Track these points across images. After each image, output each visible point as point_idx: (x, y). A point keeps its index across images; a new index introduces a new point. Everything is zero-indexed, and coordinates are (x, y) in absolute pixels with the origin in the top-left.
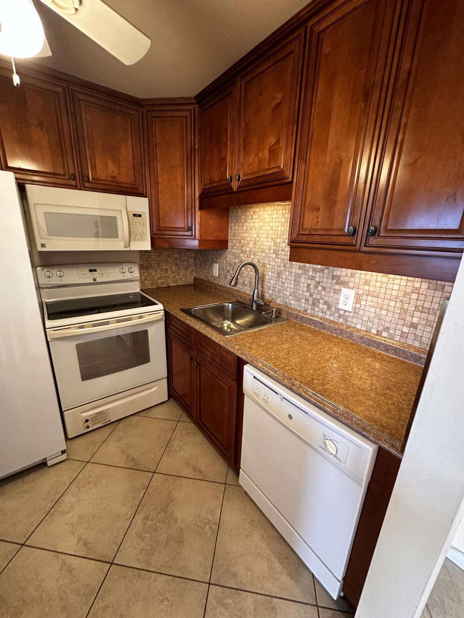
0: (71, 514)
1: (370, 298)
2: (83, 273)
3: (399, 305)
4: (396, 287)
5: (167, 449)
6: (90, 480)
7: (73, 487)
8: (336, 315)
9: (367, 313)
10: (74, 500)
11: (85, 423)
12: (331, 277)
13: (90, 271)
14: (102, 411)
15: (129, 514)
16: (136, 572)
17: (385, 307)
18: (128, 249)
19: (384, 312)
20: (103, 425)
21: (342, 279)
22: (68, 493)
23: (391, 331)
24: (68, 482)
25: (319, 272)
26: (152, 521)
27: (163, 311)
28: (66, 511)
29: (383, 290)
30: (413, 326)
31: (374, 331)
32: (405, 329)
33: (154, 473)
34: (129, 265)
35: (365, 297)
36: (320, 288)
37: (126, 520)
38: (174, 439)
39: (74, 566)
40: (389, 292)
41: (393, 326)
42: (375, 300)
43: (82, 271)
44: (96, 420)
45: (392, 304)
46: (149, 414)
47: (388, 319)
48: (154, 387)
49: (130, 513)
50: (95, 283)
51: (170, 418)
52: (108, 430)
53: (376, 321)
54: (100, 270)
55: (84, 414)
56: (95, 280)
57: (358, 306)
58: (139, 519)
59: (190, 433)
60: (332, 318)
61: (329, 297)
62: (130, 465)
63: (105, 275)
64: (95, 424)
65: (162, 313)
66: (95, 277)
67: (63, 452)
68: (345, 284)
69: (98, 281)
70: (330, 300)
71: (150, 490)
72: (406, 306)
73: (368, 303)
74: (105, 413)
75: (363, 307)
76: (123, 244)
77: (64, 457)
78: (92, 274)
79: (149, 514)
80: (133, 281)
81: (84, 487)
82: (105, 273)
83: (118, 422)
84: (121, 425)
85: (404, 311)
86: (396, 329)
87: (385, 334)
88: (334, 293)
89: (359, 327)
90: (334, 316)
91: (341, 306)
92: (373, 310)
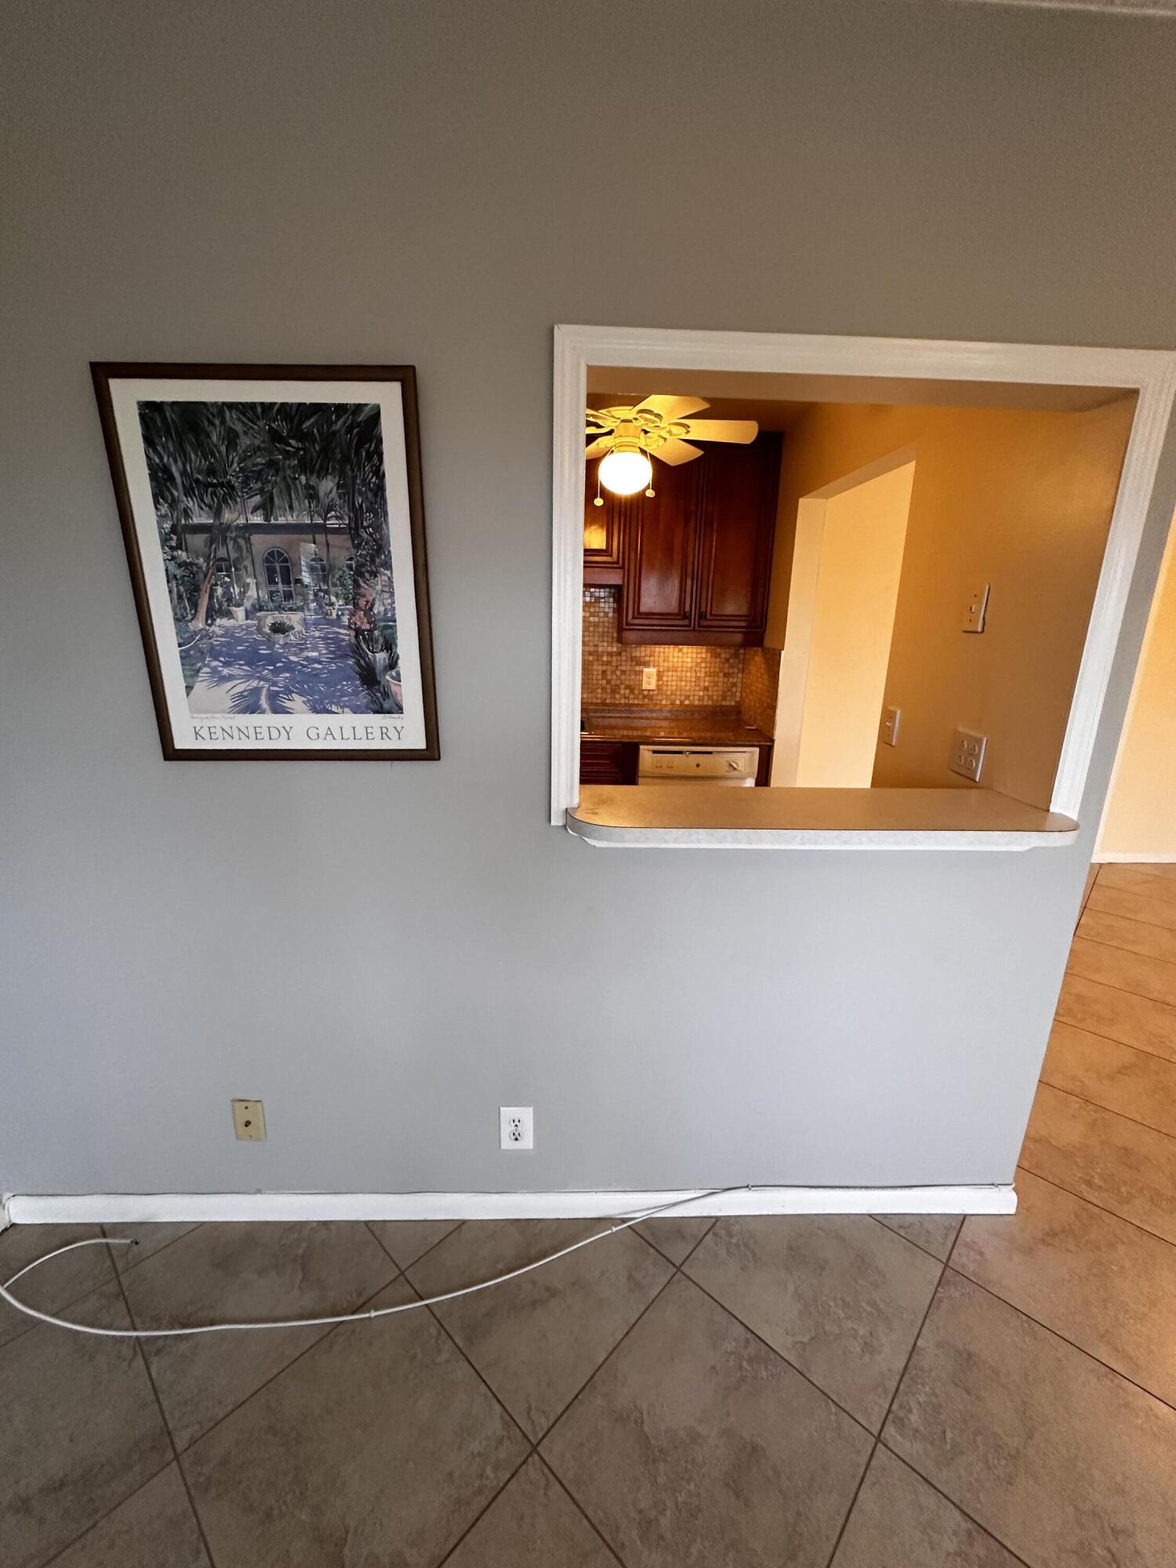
1: (670, 674)
3: (694, 674)
4: (689, 660)
8: (641, 697)
9: (669, 688)
12: (629, 660)
17: (684, 678)
19: (683, 683)
21: (642, 660)
23: (691, 698)
25: (616, 656)
29: (680, 665)
30: (706, 689)
31: (678, 702)
32: (701, 693)
35: (665, 673)
36: (618, 673)
40: (685, 665)
41: (692, 693)
42: (675, 674)
45: (689, 674)
47: (687, 688)
53: (678, 693)
57: (661, 682)
60: (636, 702)
61: (632, 680)
68: (646, 664)
70: (632, 683)
72: (698, 674)
73: (670, 678)
75: (665, 683)
85: (698, 678)
86: (694, 696)
87: (687, 702)
88: (635, 675)
89: (664, 702)
90: (638, 698)
91: (645, 686)
92: (674, 683)
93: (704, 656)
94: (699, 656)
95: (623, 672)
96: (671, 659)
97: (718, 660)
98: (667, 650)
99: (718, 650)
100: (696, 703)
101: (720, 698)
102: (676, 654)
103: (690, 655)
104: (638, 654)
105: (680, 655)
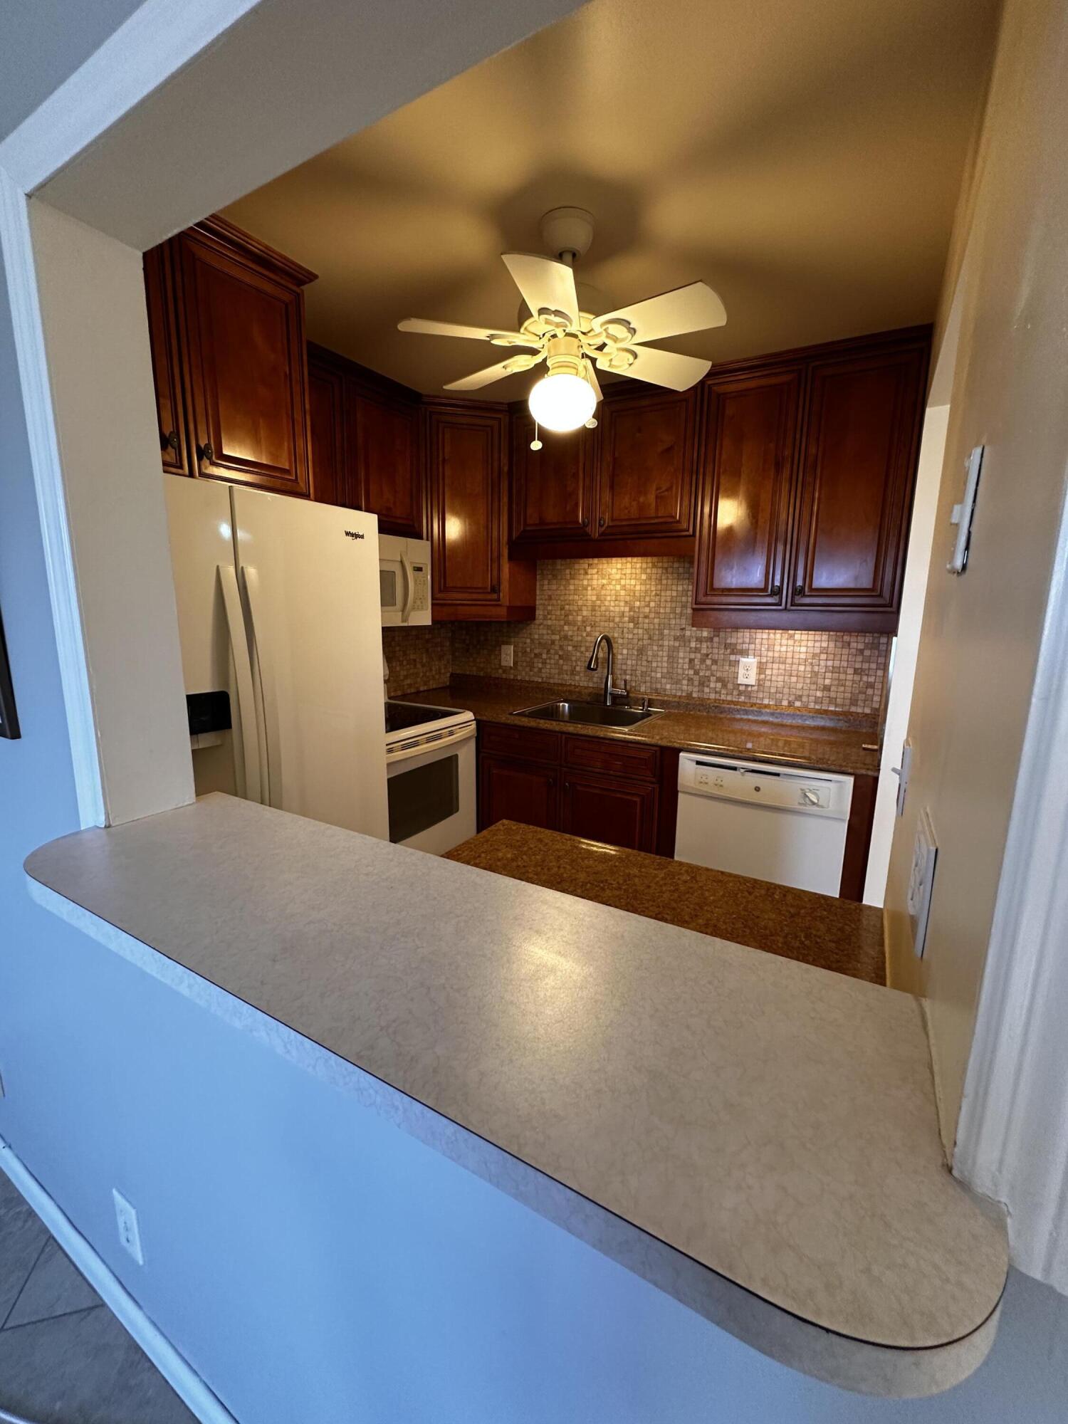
1: (775, 666)
3: (809, 668)
4: (803, 649)
8: (735, 693)
9: (774, 684)
12: (723, 647)
17: (794, 673)
19: (794, 679)
21: (739, 647)
23: (804, 699)
25: (706, 642)
27: (474, 722)
29: (790, 655)
30: (827, 688)
31: (785, 703)
32: (819, 694)
35: (770, 665)
36: (709, 662)
40: (797, 656)
41: (806, 693)
42: (782, 666)
45: (802, 668)
47: (800, 686)
53: (786, 691)
57: (762, 676)
60: (729, 698)
61: (725, 671)
65: (472, 725)
68: (744, 653)
70: (725, 674)
72: (816, 669)
73: (775, 672)
75: (769, 678)
85: (815, 674)
86: (809, 696)
87: (798, 704)
88: (730, 665)
89: (766, 702)
90: (732, 694)
91: (741, 680)
92: (780, 678)
93: (824, 644)
94: (818, 644)
95: (715, 662)
96: (777, 648)
97: (845, 651)
98: (772, 636)
99: (846, 638)
100: (812, 705)
101: (848, 702)
102: (784, 642)
103: (804, 643)
104: (733, 641)
105: (791, 642)
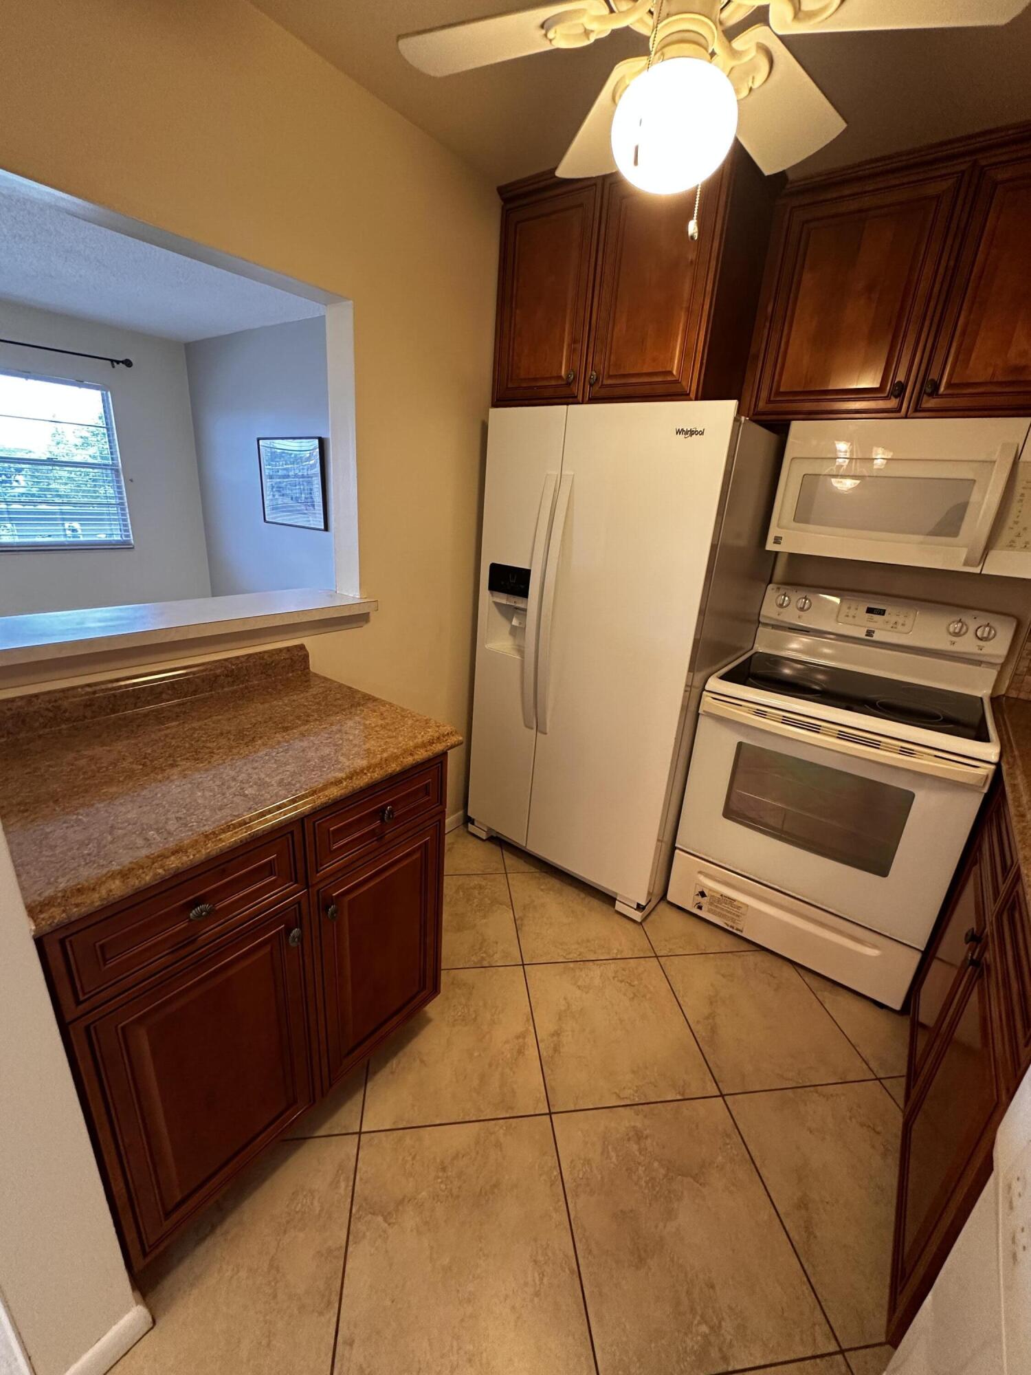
0: (578, 992)
2: (852, 612)
5: (790, 1093)
6: (636, 983)
7: (613, 966)
10: (597, 981)
11: (698, 895)
13: (870, 611)
14: (735, 901)
15: (628, 1092)
16: (556, 1173)
18: (977, 570)
20: (726, 927)
22: (601, 965)
24: (614, 954)
26: (640, 1151)
27: (993, 767)
28: (579, 983)
33: (722, 1096)
34: (983, 619)
37: (616, 1093)
38: (828, 1097)
39: (526, 1053)
43: (849, 608)
44: (716, 906)
46: (826, 994)
48: (875, 946)
49: (629, 1095)
50: (868, 640)
51: (866, 1052)
52: (726, 942)
54: (894, 614)
55: (701, 878)
56: (869, 633)
58: (629, 1120)
59: (878, 1133)
62: (700, 1030)
63: (899, 627)
64: (714, 913)
65: (986, 770)
66: (872, 626)
67: (640, 907)
69: (876, 637)
71: (686, 1109)
74: (739, 908)
76: (963, 554)
77: (637, 916)
78: (870, 620)
79: (646, 1137)
80: (979, 663)
81: (621, 981)
82: (903, 625)
83: (756, 948)
84: (753, 958)
